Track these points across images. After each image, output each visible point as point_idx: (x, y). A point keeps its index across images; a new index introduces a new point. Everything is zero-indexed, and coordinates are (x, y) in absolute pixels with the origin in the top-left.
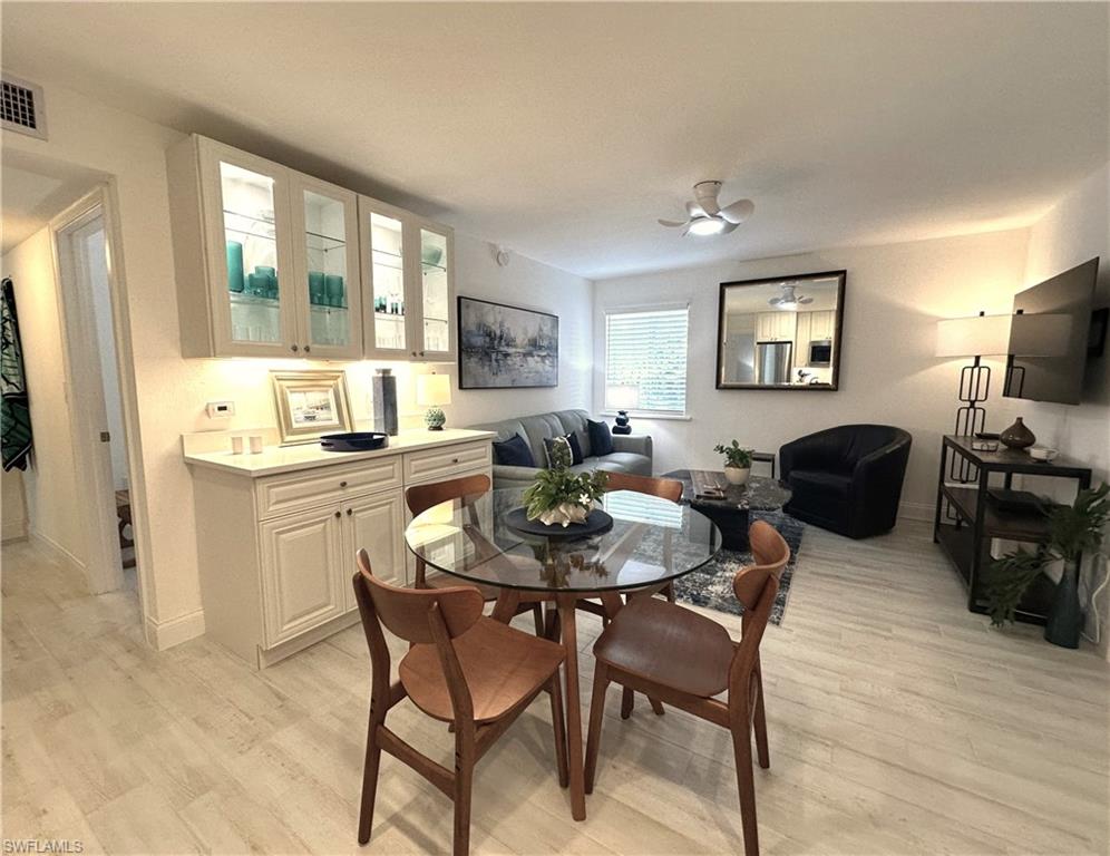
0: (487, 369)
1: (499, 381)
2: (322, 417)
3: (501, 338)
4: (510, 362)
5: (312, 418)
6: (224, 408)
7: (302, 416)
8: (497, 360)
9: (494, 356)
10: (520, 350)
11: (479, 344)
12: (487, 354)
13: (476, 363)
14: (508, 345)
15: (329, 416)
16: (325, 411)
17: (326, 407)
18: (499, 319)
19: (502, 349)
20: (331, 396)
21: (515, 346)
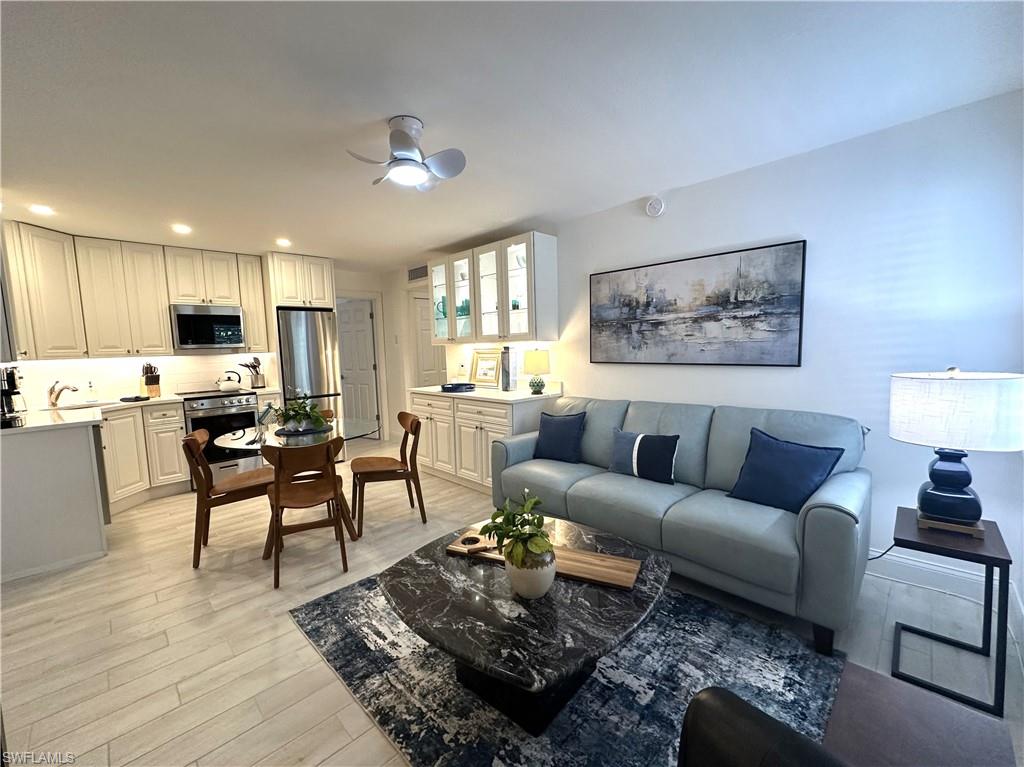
0: (624, 341)
1: (642, 356)
2: (490, 374)
3: (648, 304)
4: (664, 333)
5: (485, 374)
7: (482, 373)
8: (640, 332)
9: (635, 327)
10: (688, 315)
11: (613, 317)
12: (624, 326)
13: (608, 337)
14: (660, 311)
17: (492, 369)
18: (645, 282)
19: (648, 317)
20: (496, 364)
21: (675, 311)
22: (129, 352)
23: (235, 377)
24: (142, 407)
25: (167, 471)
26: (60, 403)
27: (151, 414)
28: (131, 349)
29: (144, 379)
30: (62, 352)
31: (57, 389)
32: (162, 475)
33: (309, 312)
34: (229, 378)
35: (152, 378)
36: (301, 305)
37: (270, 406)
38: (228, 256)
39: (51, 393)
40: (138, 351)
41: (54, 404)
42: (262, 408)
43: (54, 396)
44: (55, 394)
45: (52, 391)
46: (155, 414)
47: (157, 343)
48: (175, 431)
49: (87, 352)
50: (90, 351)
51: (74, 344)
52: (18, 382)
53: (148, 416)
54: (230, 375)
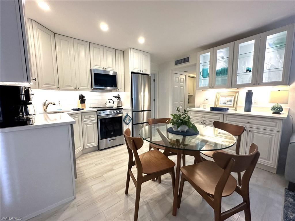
2: (228, 103)
5: (226, 104)
6: (207, 100)
7: (223, 103)
15: (231, 103)
16: (230, 102)
17: (231, 101)
20: (233, 98)
22: (75, 88)
23: (112, 102)
24: (81, 113)
25: (90, 142)
26: (48, 110)
27: (85, 116)
28: (76, 87)
29: (80, 101)
30: (49, 86)
31: (47, 103)
32: (88, 144)
33: (142, 75)
34: (110, 102)
35: (82, 100)
36: (139, 72)
37: (127, 115)
38: (112, 50)
39: (44, 105)
40: (78, 88)
41: (45, 111)
42: (125, 115)
43: (45, 107)
44: (46, 105)
45: (44, 104)
46: (86, 116)
47: (86, 85)
48: (93, 124)
49: (59, 87)
50: (60, 87)
51: (54, 83)
52: (31, 96)
53: (83, 117)
54: (110, 100)
